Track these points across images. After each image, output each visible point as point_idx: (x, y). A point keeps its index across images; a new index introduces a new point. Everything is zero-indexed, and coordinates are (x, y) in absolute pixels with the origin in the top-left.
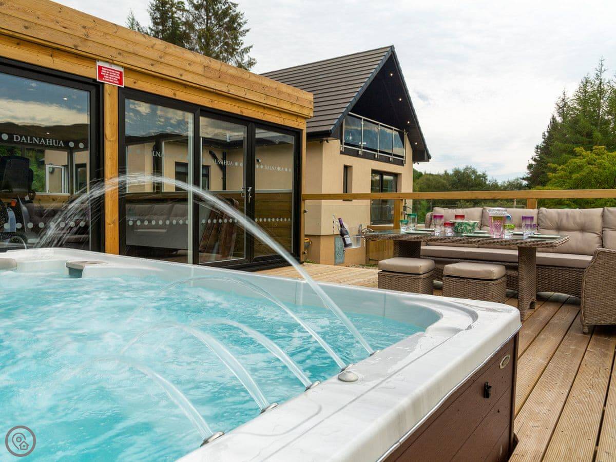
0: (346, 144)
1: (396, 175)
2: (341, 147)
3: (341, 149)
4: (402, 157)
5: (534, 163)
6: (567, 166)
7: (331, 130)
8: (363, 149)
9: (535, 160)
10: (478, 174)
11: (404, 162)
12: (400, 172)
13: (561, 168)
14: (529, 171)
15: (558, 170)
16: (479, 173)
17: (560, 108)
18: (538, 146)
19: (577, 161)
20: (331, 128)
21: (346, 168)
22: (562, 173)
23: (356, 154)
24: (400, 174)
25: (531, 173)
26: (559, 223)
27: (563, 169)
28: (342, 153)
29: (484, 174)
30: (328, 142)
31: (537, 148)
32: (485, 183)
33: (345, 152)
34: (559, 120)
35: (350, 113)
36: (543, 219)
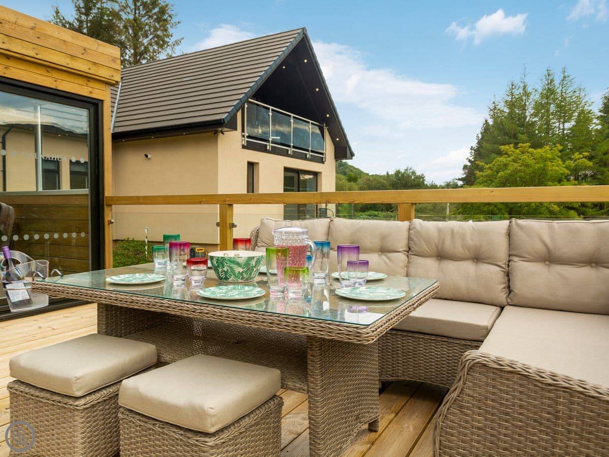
0: (249, 137)
1: (316, 174)
2: (242, 140)
3: (243, 143)
4: (322, 154)
5: (469, 164)
6: (494, 165)
7: (223, 119)
8: (272, 143)
9: (470, 161)
10: (417, 175)
11: (324, 160)
12: (320, 171)
13: (488, 166)
14: (463, 172)
15: (485, 169)
16: (418, 173)
17: (491, 110)
18: (472, 147)
19: (503, 159)
20: (224, 116)
21: (251, 165)
22: (489, 172)
23: (263, 149)
24: (320, 173)
25: (465, 173)
26: (440, 247)
27: (490, 168)
28: (244, 147)
29: (423, 175)
30: (223, 133)
31: (471, 149)
32: (423, 183)
33: (248, 146)
34: (491, 122)
35: (250, 100)
36: (416, 240)
